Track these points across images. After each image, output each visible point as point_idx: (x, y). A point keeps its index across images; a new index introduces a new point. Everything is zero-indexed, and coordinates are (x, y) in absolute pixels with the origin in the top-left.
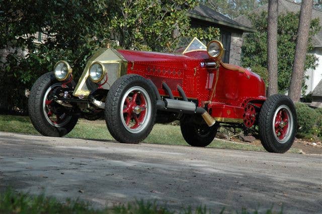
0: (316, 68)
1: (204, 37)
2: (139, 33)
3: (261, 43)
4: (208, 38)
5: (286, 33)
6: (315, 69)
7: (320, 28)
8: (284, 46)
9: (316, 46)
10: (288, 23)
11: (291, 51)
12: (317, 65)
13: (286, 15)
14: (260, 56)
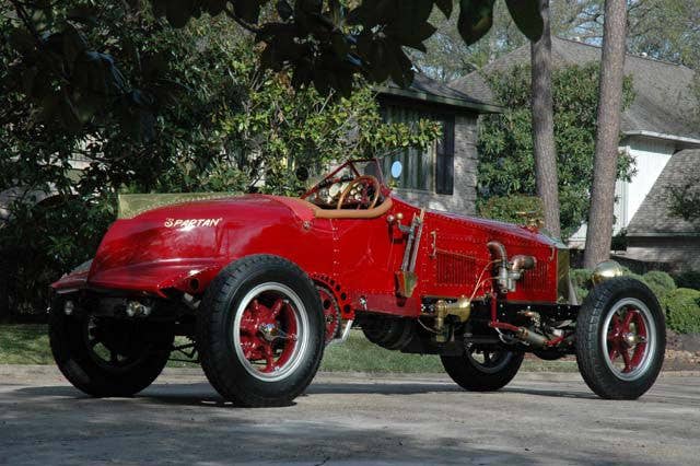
0: (633, 178)
1: (411, 141)
2: (278, 141)
3: (517, 132)
4: (419, 142)
5: (567, 110)
6: (629, 180)
7: (634, 95)
8: (563, 136)
9: (628, 133)
10: (568, 88)
11: (578, 146)
12: (635, 171)
13: (563, 70)
14: (517, 160)
